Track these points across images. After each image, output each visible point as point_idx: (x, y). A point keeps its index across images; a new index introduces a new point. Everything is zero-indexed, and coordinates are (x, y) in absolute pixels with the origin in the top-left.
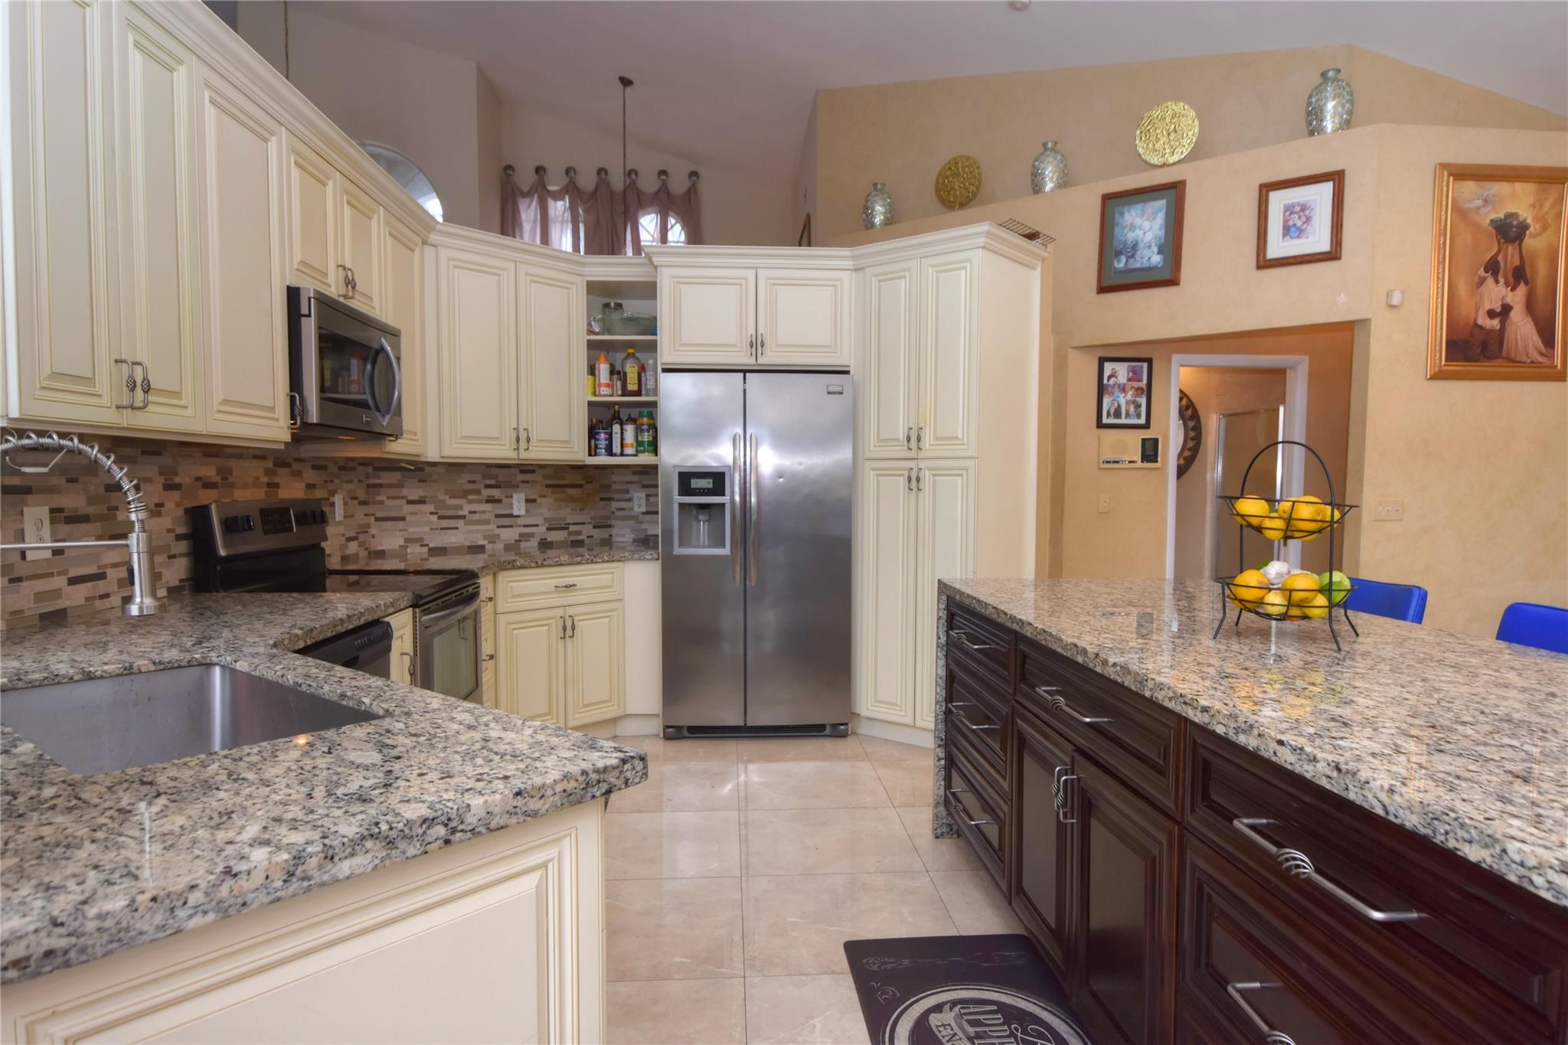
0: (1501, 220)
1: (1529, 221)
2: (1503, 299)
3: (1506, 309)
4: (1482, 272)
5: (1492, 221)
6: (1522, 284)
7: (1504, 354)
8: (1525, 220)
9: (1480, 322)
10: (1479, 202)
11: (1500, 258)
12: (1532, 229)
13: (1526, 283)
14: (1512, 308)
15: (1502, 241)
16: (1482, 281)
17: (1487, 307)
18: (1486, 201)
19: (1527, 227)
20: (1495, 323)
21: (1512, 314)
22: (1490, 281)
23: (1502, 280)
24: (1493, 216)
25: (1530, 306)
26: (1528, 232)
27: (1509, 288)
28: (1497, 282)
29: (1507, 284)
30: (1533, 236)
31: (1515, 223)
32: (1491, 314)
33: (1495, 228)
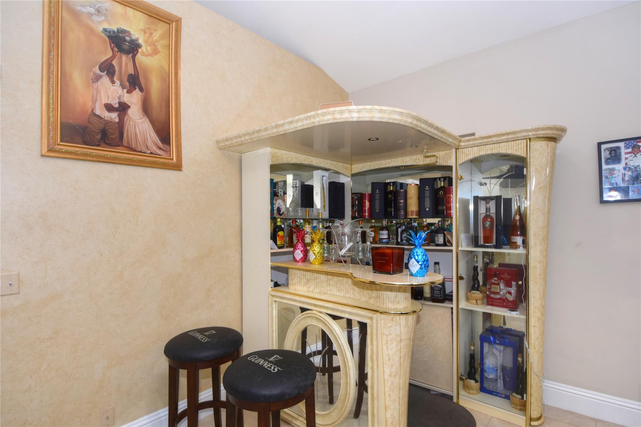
0: (114, 32)
1: (141, 41)
2: (119, 98)
3: (123, 108)
4: (97, 70)
5: (105, 30)
6: (137, 90)
7: (125, 143)
8: (137, 40)
9: (98, 112)
10: (92, 10)
11: (115, 63)
12: (143, 48)
13: (141, 90)
14: (129, 107)
15: (116, 49)
16: (97, 78)
17: (105, 101)
18: (98, 11)
19: (139, 46)
20: (114, 116)
21: (130, 112)
22: (106, 80)
23: (118, 83)
24: (107, 26)
25: (146, 109)
26: (140, 50)
27: (125, 90)
28: (113, 82)
29: (123, 87)
30: (143, 54)
31: (128, 38)
32: (109, 108)
33: (109, 37)
